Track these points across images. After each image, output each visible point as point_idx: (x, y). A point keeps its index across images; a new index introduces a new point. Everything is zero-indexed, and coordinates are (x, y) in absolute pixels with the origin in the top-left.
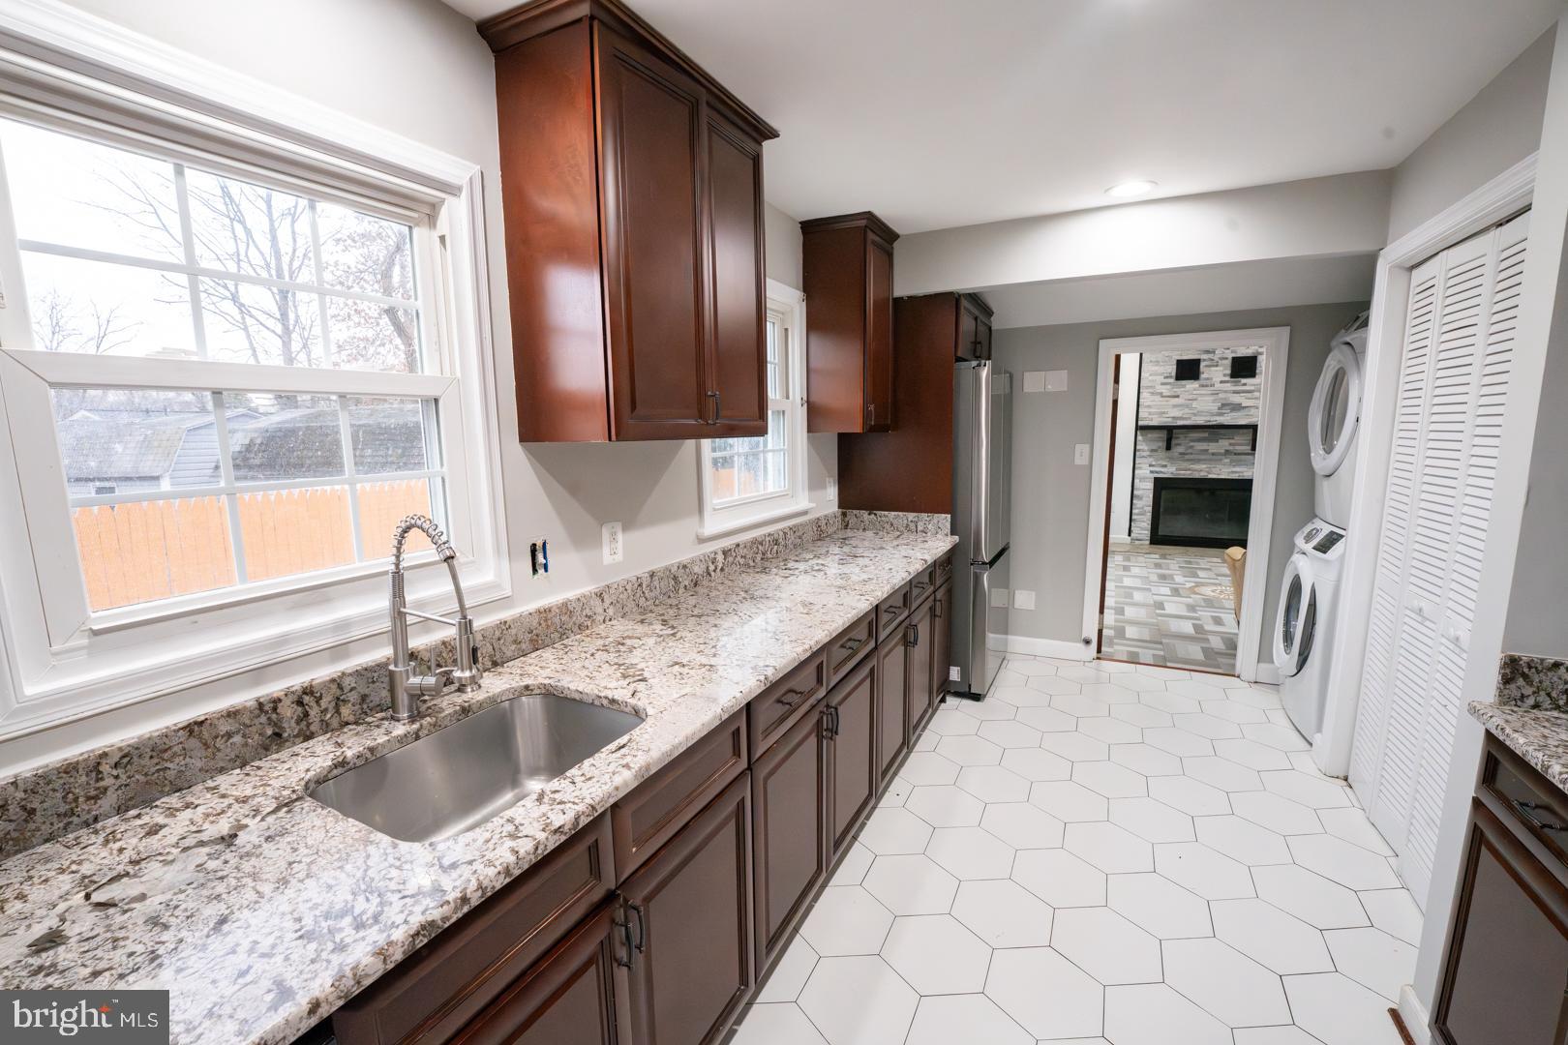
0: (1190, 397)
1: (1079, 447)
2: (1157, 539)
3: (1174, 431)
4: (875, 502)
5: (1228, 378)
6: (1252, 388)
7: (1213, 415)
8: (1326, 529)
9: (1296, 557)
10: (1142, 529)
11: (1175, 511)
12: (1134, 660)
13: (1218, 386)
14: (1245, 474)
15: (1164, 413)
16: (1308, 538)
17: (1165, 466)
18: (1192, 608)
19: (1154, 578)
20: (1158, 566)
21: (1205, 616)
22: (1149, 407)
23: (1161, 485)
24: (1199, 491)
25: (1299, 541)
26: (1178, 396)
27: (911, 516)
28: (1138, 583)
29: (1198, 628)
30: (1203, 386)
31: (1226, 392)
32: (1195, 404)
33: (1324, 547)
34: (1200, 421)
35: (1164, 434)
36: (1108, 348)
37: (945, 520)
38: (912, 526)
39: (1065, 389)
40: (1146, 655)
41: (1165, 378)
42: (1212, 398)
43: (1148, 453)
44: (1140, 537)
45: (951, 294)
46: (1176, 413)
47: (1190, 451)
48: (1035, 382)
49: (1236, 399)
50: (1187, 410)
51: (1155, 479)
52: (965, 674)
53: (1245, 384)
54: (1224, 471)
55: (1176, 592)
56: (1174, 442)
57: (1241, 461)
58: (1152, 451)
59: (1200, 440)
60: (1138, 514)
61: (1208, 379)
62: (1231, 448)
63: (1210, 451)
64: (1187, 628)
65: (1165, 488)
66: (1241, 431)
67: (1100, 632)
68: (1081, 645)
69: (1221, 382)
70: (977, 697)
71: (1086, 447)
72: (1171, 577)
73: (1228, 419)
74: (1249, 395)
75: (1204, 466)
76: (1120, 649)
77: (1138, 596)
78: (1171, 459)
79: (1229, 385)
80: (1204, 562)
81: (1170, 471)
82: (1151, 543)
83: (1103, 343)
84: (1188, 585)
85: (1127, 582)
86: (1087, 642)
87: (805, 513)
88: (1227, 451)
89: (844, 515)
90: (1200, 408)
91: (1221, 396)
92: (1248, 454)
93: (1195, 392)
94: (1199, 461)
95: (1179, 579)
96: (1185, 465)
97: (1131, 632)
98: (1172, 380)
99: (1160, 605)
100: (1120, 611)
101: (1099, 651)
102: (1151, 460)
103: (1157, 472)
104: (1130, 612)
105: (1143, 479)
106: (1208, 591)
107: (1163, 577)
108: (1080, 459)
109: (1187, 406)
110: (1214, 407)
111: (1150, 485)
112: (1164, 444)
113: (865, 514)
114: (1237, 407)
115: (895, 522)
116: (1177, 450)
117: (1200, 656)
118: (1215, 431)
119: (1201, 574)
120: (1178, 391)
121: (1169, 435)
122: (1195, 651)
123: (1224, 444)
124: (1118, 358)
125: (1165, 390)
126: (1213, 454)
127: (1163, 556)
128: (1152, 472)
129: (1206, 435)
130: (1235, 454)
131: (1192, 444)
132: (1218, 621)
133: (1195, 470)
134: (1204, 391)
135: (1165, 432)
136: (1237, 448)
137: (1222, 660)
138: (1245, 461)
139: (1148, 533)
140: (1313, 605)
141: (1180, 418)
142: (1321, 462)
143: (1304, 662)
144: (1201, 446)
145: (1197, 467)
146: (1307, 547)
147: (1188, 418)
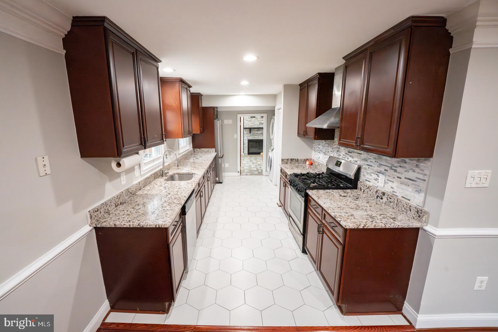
1: (235, 134)
2: (249, 153)
4: (200, 147)
7: (258, 125)
8: (272, 148)
9: (269, 153)
11: (252, 147)
12: (247, 175)
13: (259, 119)
15: (249, 125)
16: (270, 150)
18: (256, 166)
19: (249, 161)
20: (250, 159)
21: (258, 167)
22: (246, 123)
23: (249, 141)
24: (256, 142)
26: (251, 121)
27: (208, 149)
28: (246, 162)
29: (257, 169)
32: (255, 123)
33: (272, 151)
34: (256, 127)
35: (249, 130)
36: (239, 116)
37: (214, 149)
38: (208, 151)
39: (232, 123)
40: (249, 174)
42: (258, 121)
45: (213, 107)
46: (252, 125)
47: (254, 133)
48: (226, 122)
52: (219, 179)
55: (253, 163)
56: (251, 132)
58: (247, 133)
59: (256, 131)
60: (245, 148)
61: (257, 117)
64: (255, 169)
65: (250, 142)
67: (241, 170)
68: (238, 173)
69: (260, 118)
70: (221, 183)
72: (252, 161)
73: (261, 126)
76: (244, 174)
77: (246, 165)
78: (251, 135)
80: (258, 157)
81: (251, 138)
82: (248, 154)
84: (256, 162)
85: (244, 162)
87: (189, 150)
89: (194, 150)
91: (260, 121)
93: (255, 120)
94: (256, 135)
95: (254, 161)
96: (253, 136)
97: (246, 171)
99: (250, 166)
100: (243, 168)
101: (241, 174)
102: (247, 136)
104: (245, 168)
105: (245, 140)
106: (259, 163)
107: (251, 161)
108: (235, 137)
109: (253, 123)
111: (247, 141)
112: (249, 132)
113: (198, 149)
115: (204, 150)
116: (252, 133)
117: (258, 173)
118: (259, 129)
119: (258, 160)
121: (250, 129)
122: (257, 173)
123: (261, 132)
125: (249, 120)
126: (259, 134)
127: (251, 157)
128: (247, 138)
132: (260, 167)
137: (261, 173)
139: (247, 152)
140: (271, 160)
141: (252, 126)
142: (271, 137)
143: (270, 169)
144: (256, 132)
145: (256, 137)
146: (270, 151)
147: (254, 126)
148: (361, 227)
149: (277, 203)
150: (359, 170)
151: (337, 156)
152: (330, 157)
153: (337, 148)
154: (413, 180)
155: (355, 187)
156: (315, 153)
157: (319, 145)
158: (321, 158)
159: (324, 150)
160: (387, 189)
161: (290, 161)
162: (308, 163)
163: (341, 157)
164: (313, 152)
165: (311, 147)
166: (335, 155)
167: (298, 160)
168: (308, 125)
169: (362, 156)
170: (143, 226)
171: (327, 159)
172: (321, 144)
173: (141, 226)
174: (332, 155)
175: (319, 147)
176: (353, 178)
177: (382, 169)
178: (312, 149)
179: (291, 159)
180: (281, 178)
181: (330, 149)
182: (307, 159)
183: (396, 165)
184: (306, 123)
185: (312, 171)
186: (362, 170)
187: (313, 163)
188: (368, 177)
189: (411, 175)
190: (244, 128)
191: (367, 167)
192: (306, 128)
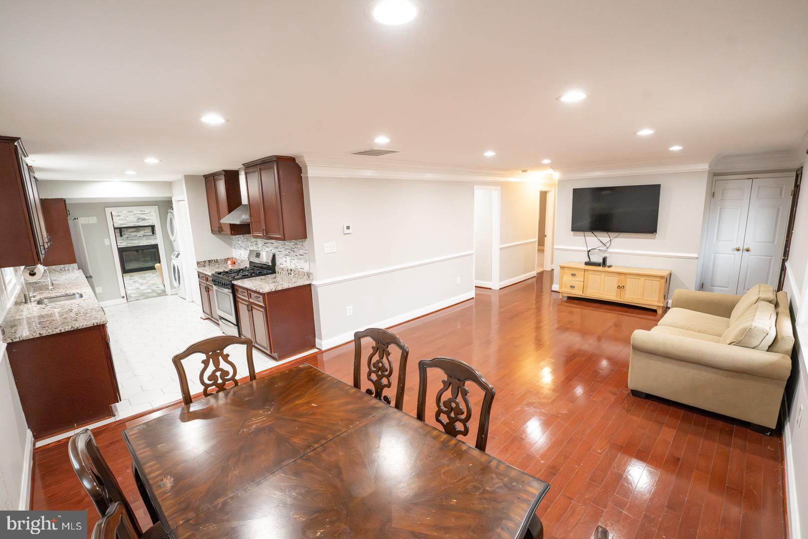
0: (126, 216)
1: (106, 239)
2: (126, 271)
3: (123, 229)
7: (135, 222)
8: (177, 253)
9: (173, 260)
11: (129, 260)
12: (138, 300)
14: (152, 242)
16: (174, 255)
17: (121, 243)
18: (149, 286)
19: (131, 282)
20: (131, 279)
21: (154, 287)
23: (121, 251)
24: (137, 251)
25: (172, 257)
29: (153, 290)
31: (138, 214)
32: (128, 219)
33: (177, 257)
34: (131, 225)
35: (118, 231)
36: (108, 210)
37: (75, 265)
38: (63, 269)
39: (96, 222)
40: (143, 298)
42: (133, 216)
45: (63, 198)
47: (130, 236)
48: (84, 220)
49: (143, 216)
50: (125, 221)
51: (118, 248)
53: (144, 211)
54: (144, 242)
55: (141, 284)
56: (123, 233)
57: (149, 238)
59: (134, 232)
62: (145, 234)
63: (138, 235)
64: (149, 291)
66: (147, 228)
67: (126, 294)
68: (122, 299)
71: (108, 239)
73: (141, 224)
74: (147, 215)
75: (137, 241)
76: (132, 299)
78: (123, 240)
80: (146, 275)
81: (123, 244)
82: (123, 273)
83: (106, 209)
84: (144, 282)
86: (123, 297)
88: (143, 235)
90: (130, 220)
92: (152, 236)
94: (134, 240)
95: (140, 281)
96: (130, 241)
99: (140, 288)
101: (128, 300)
103: (118, 246)
106: (152, 282)
108: (107, 243)
109: (125, 220)
110: (135, 220)
112: (119, 235)
114: (144, 219)
115: (56, 269)
116: (125, 237)
117: (156, 295)
118: (137, 228)
119: (147, 278)
123: (142, 233)
124: (111, 212)
126: (139, 237)
127: (131, 276)
128: (116, 246)
129: (135, 230)
131: (130, 233)
132: (158, 287)
133: (134, 243)
135: (119, 229)
136: (147, 234)
137: (162, 294)
139: (121, 270)
140: (178, 269)
141: (123, 224)
142: (172, 238)
143: (179, 283)
146: (174, 258)
147: (126, 224)
148: (273, 290)
149: (201, 318)
150: (274, 256)
151: (256, 249)
152: (250, 251)
153: (254, 241)
154: (302, 255)
155: (274, 272)
156: (236, 250)
157: (238, 241)
158: (242, 255)
159: (244, 245)
160: (292, 267)
161: (207, 263)
162: (229, 262)
163: (259, 249)
164: (233, 250)
165: (230, 245)
166: (254, 248)
167: (217, 261)
168: (222, 221)
169: (274, 244)
170: (78, 328)
171: (248, 254)
172: (239, 240)
173: (76, 328)
174: (252, 249)
175: (239, 243)
176: (270, 264)
177: (287, 252)
178: (231, 246)
179: (209, 261)
180: (200, 284)
181: (250, 244)
182: (228, 258)
183: (294, 247)
184: (220, 219)
185: (236, 267)
186: (276, 257)
187: (235, 261)
188: (280, 260)
189: (301, 252)
191: (279, 253)
192: (220, 224)
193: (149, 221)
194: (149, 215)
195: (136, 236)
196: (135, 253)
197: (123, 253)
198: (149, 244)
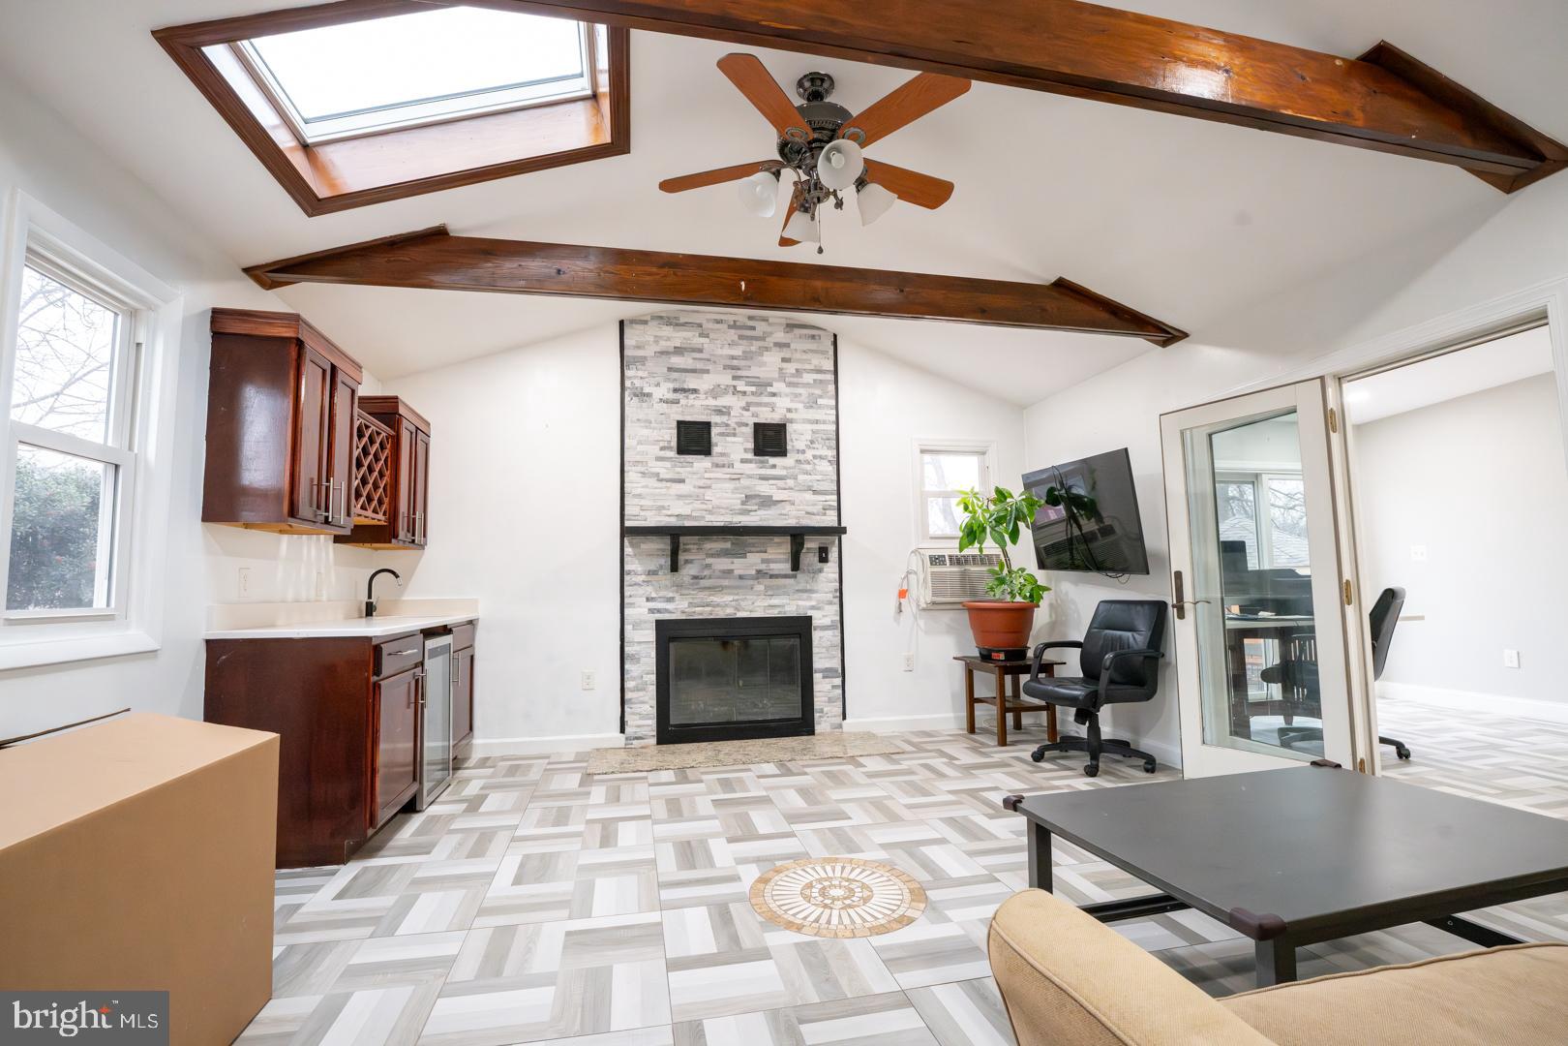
0: (701, 483)
3: (682, 539)
5: (750, 456)
6: (784, 473)
7: (734, 512)
10: (643, 717)
11: (691, 672)
13: (739, 467)
14: (787, 609)
15: (663, 507)
17: (670, 600)
22: (639, 496)
23: (668, 633)
26: (682, 481)
30: (717, 466)
31: (750, 477)
32: (708, 495)
34: (720, 522)
35: (663, 544)
41: (662, 449)
42: (730, 485)
43: (643, 577)
44: (641, 732)
46: (685, 510)
47: (706, 573)
49: (765, 488)
50: (698, 505)
51: (658, 622)
53: (774, 466)
54: (758, 604)
56: (682, 557)
57: (778, 587)
58: (650, 573)
59: (725, 553)
60: (637, 689)
61: (722, 455)
62: (763, 567)
63: (737, 572)
65: (673, 639)
66: (777, 539)
69: (743, 461)
73: (756, 520)
74: (780, 483)
75: (731, 598)
78: (679, 586)
79: (753, 465)
81: (679, 608)
82: (660, 742)
88: (759, 572)
90: (716, 502)
91: (744, 482)
92: (786, 576)
93: (707, 475)
94: (720, 589)
96: (701, 597)
98: (673, 454)
102: (650, 591)
103: (659, 611)
105: (636, 626)
109: (698, 498)
110: (735, 501)
111: (650, 635)
112: (666, 561)
114: (767, 502)
116: (687, 571)
118: (738, 536)
120: (683, 472)
121: (676, 541)
123: (753, 561)
125: (664, 469)
126: (741, 577)
128: (651, 611)
129: (728, 545)
130: (771, 576)
131: (709, 561)
133: (718, 605)
134: (719, 474)
135: (668, 540)
136: (773, 566)
138: (785, 586)
139: (653, 722)
141: (688, 517)
144: (721, 564)
145: (716, 599)
147: (695, 518)
190: (626, 532)
193: (788, 507)
194: (790, 482)
195: (731, 571)
196: (715, 648)
197: (671, 645)
198: (774, 613)
